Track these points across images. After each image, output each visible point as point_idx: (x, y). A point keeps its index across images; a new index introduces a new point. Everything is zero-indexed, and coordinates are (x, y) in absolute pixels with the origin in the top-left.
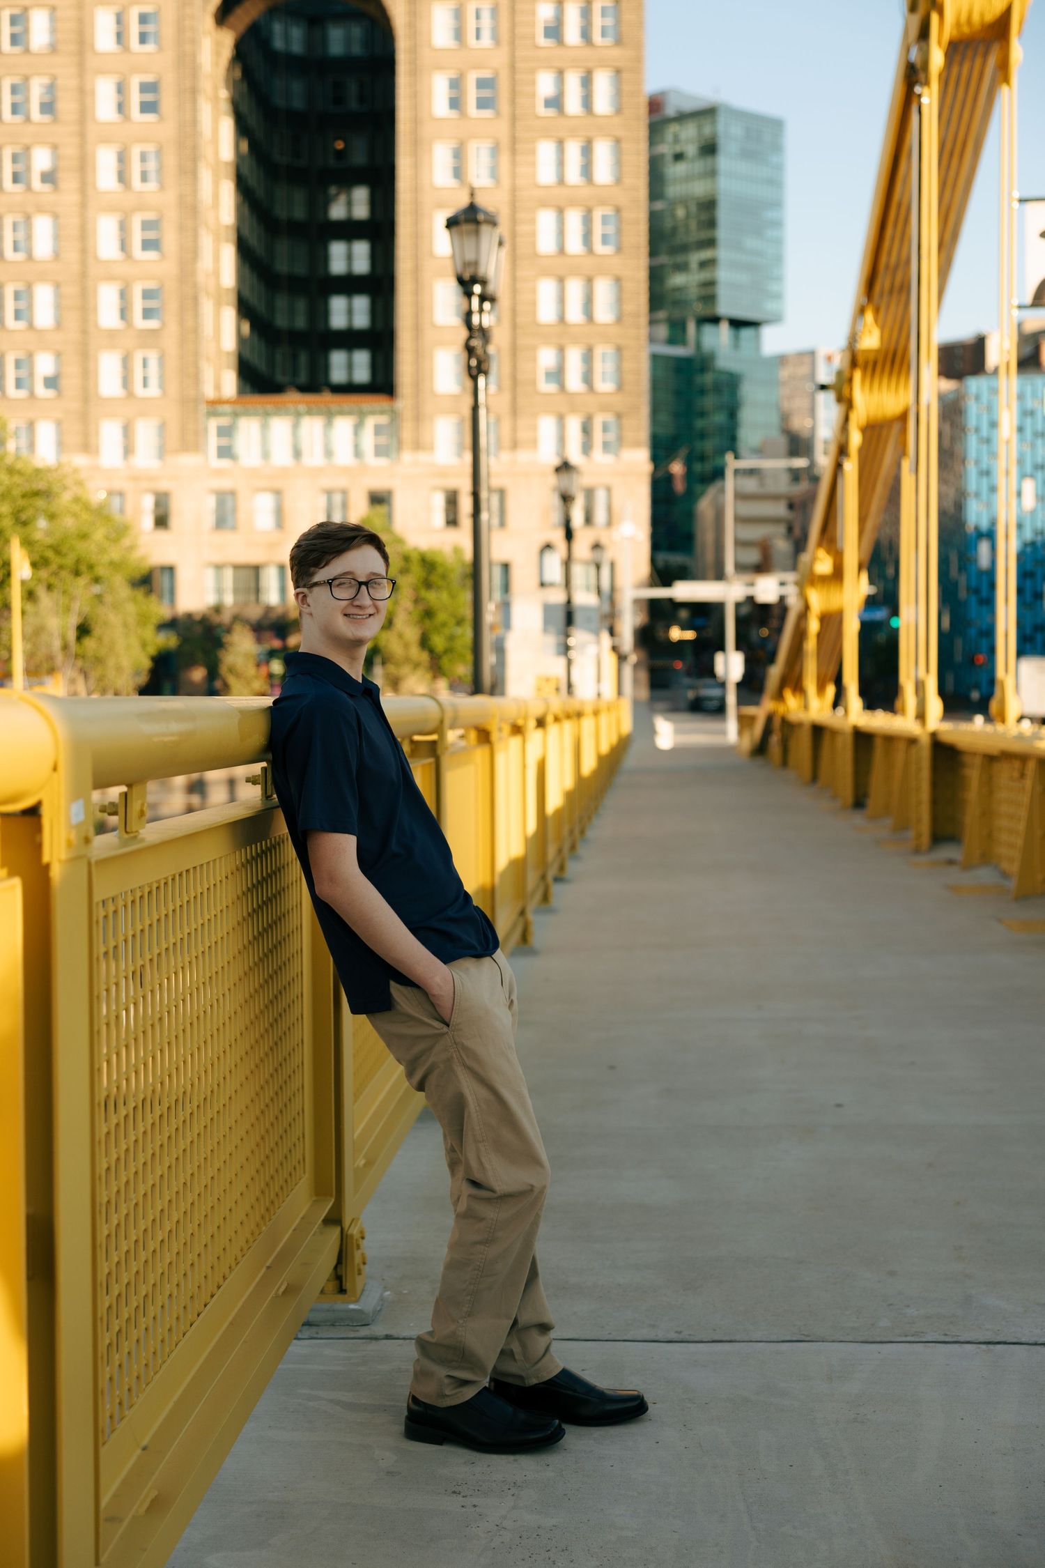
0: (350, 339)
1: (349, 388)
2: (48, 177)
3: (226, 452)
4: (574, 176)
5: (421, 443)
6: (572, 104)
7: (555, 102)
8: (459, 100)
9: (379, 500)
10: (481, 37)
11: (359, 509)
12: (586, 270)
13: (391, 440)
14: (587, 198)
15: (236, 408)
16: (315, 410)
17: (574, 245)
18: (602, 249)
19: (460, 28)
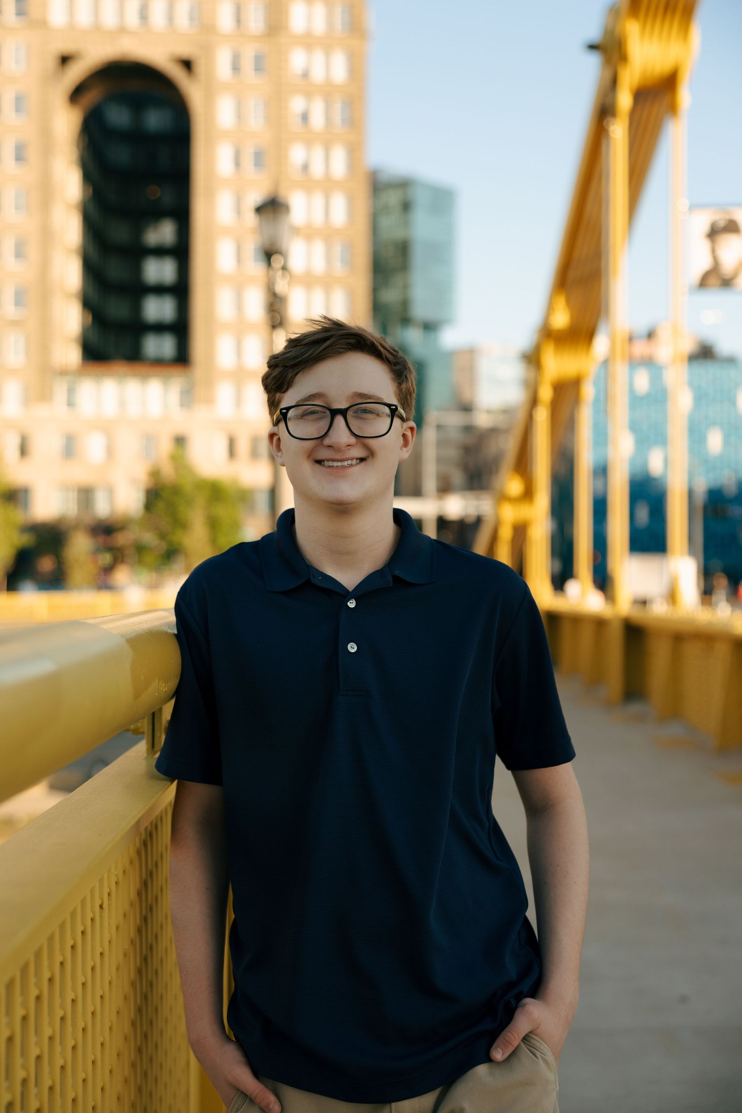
0: (159, 328)
1: (159, 362)
3: (71, 404)
4: (318, 218)
5: (210, 401)
6: (317, 169)
7: (305, 167)
8: (237, 163)
9: (180, 441)
10: (256, 121)
11: (166, 447)
12: (327, 283)
13: (188, 398)
14: (328, 234)
15: (80, 373)
16: (135, 375)
17: (319, 265)
18: (339, 268)
19: (240, 115)
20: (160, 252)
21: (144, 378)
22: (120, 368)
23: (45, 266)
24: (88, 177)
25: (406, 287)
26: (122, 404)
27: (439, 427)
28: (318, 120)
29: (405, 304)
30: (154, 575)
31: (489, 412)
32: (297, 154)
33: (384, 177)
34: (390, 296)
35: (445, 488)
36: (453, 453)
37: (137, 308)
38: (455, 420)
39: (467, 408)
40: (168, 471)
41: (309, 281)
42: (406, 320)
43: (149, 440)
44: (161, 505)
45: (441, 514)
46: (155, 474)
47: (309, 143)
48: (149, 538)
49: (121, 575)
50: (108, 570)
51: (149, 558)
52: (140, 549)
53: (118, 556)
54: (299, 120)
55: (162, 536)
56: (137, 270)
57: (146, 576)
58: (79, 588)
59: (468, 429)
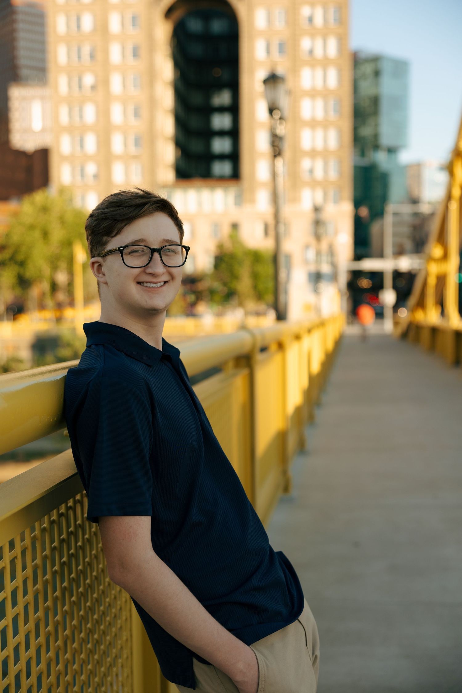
0: (222, 157)
1: (222, 178)
2: (93, 88)
4: (319, 84)
5: (253, 201)
6: (319, 53)
7: (311, 52)
8: (268, 51)
9: (235, 226)
10: (280, 24)
11: (226, 230)
12: (325, 125)
13: (239, 200)
14: (325, 94)
15: (174, 186)
16: (207, 187)
17: (320, 114)
18: (332, 116)
19: (270, 20)
20: (222, 110)
21: (213, 188)
22: (198, 182)
23: (152, 121)
24: (177, 65)
25: (377, 125)
26: (200, 204)
27: (395, 214)
28: (319, 21)
29: (376, 136)
30: (220, 307)
31: (429, 203)
32: (306, 43)
33: (362, 56)
34: (366, 131)
35: (399, 252)
36: (406, 230)
37: (208, 145)
38: (407, 209)
39: (415, 201)
40: (228, 245)
41: (313, 124)
42: (376, 147)
43: (216, 226)
44: (223, 266)
45: (396, 268)
46: (220, 246)
47: (313, 36)
48: (217, 285)
49: (201, 308)
50: (193, 305)
51: (217, 298)
52: (212, 292)
53: (199, 297)
54: (307, 22)
55: (225, 284)
56: (208, 121)
57: (216, 308)
58: (176, 316)
59: (416, 215)
